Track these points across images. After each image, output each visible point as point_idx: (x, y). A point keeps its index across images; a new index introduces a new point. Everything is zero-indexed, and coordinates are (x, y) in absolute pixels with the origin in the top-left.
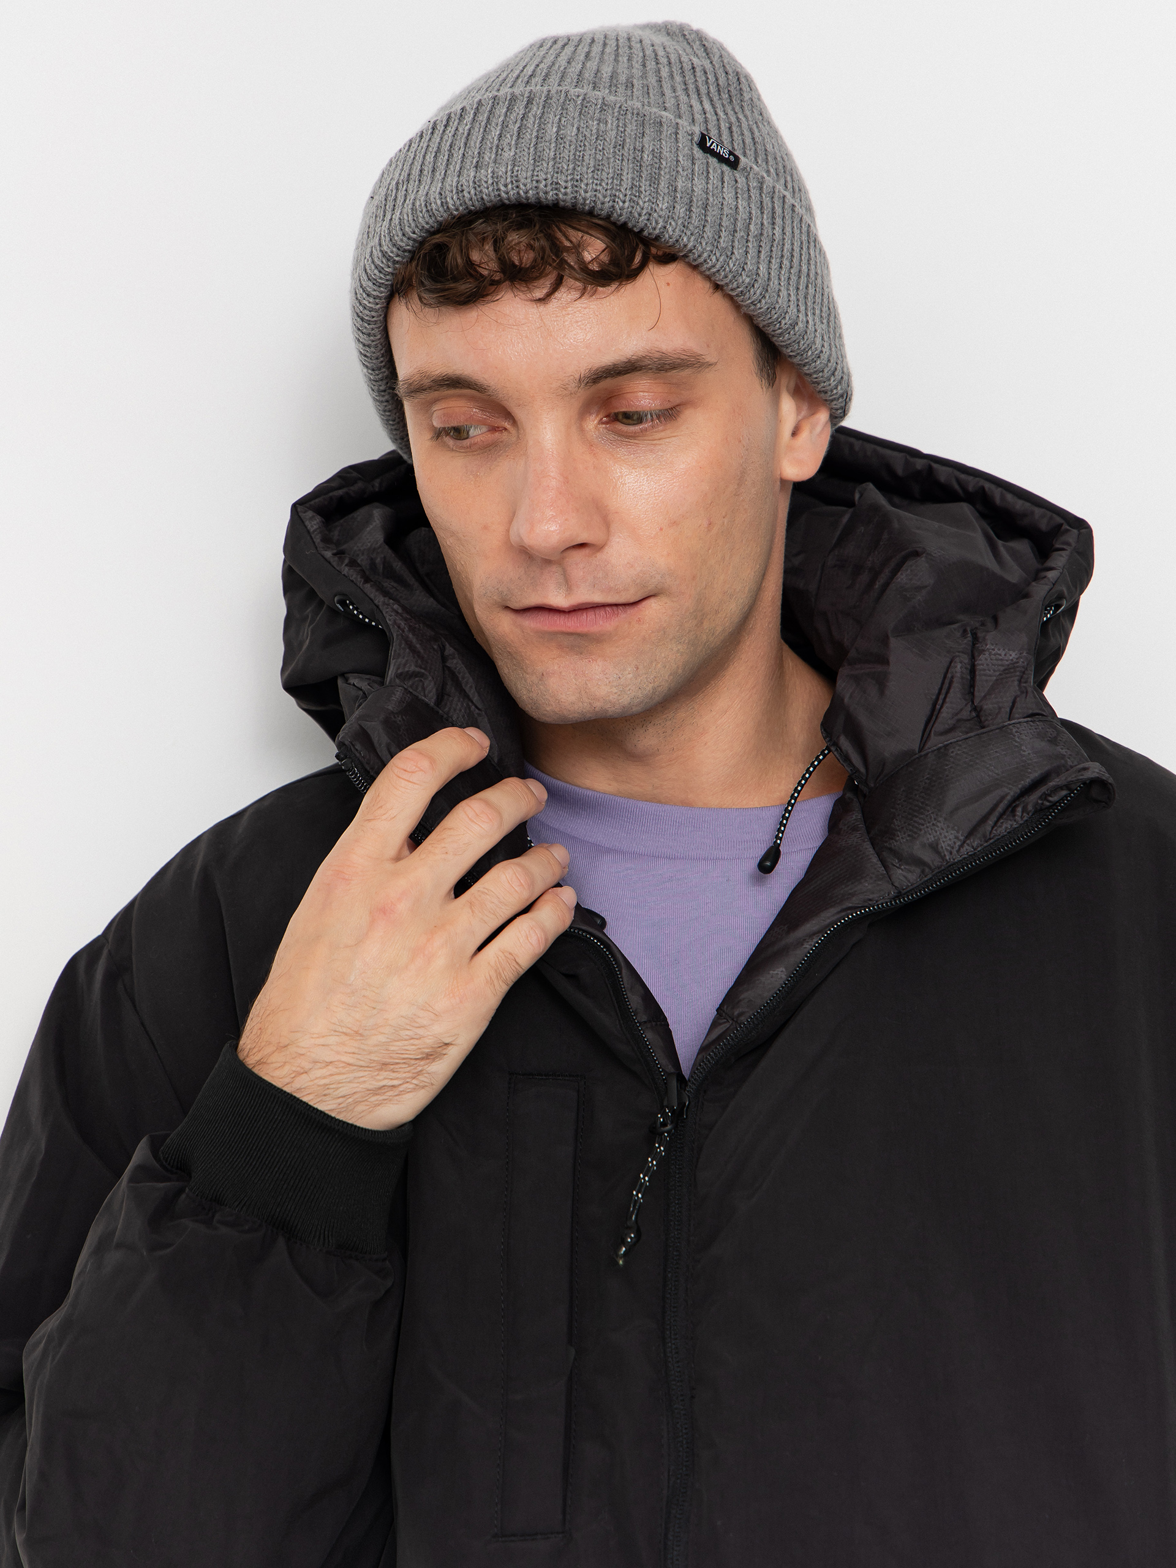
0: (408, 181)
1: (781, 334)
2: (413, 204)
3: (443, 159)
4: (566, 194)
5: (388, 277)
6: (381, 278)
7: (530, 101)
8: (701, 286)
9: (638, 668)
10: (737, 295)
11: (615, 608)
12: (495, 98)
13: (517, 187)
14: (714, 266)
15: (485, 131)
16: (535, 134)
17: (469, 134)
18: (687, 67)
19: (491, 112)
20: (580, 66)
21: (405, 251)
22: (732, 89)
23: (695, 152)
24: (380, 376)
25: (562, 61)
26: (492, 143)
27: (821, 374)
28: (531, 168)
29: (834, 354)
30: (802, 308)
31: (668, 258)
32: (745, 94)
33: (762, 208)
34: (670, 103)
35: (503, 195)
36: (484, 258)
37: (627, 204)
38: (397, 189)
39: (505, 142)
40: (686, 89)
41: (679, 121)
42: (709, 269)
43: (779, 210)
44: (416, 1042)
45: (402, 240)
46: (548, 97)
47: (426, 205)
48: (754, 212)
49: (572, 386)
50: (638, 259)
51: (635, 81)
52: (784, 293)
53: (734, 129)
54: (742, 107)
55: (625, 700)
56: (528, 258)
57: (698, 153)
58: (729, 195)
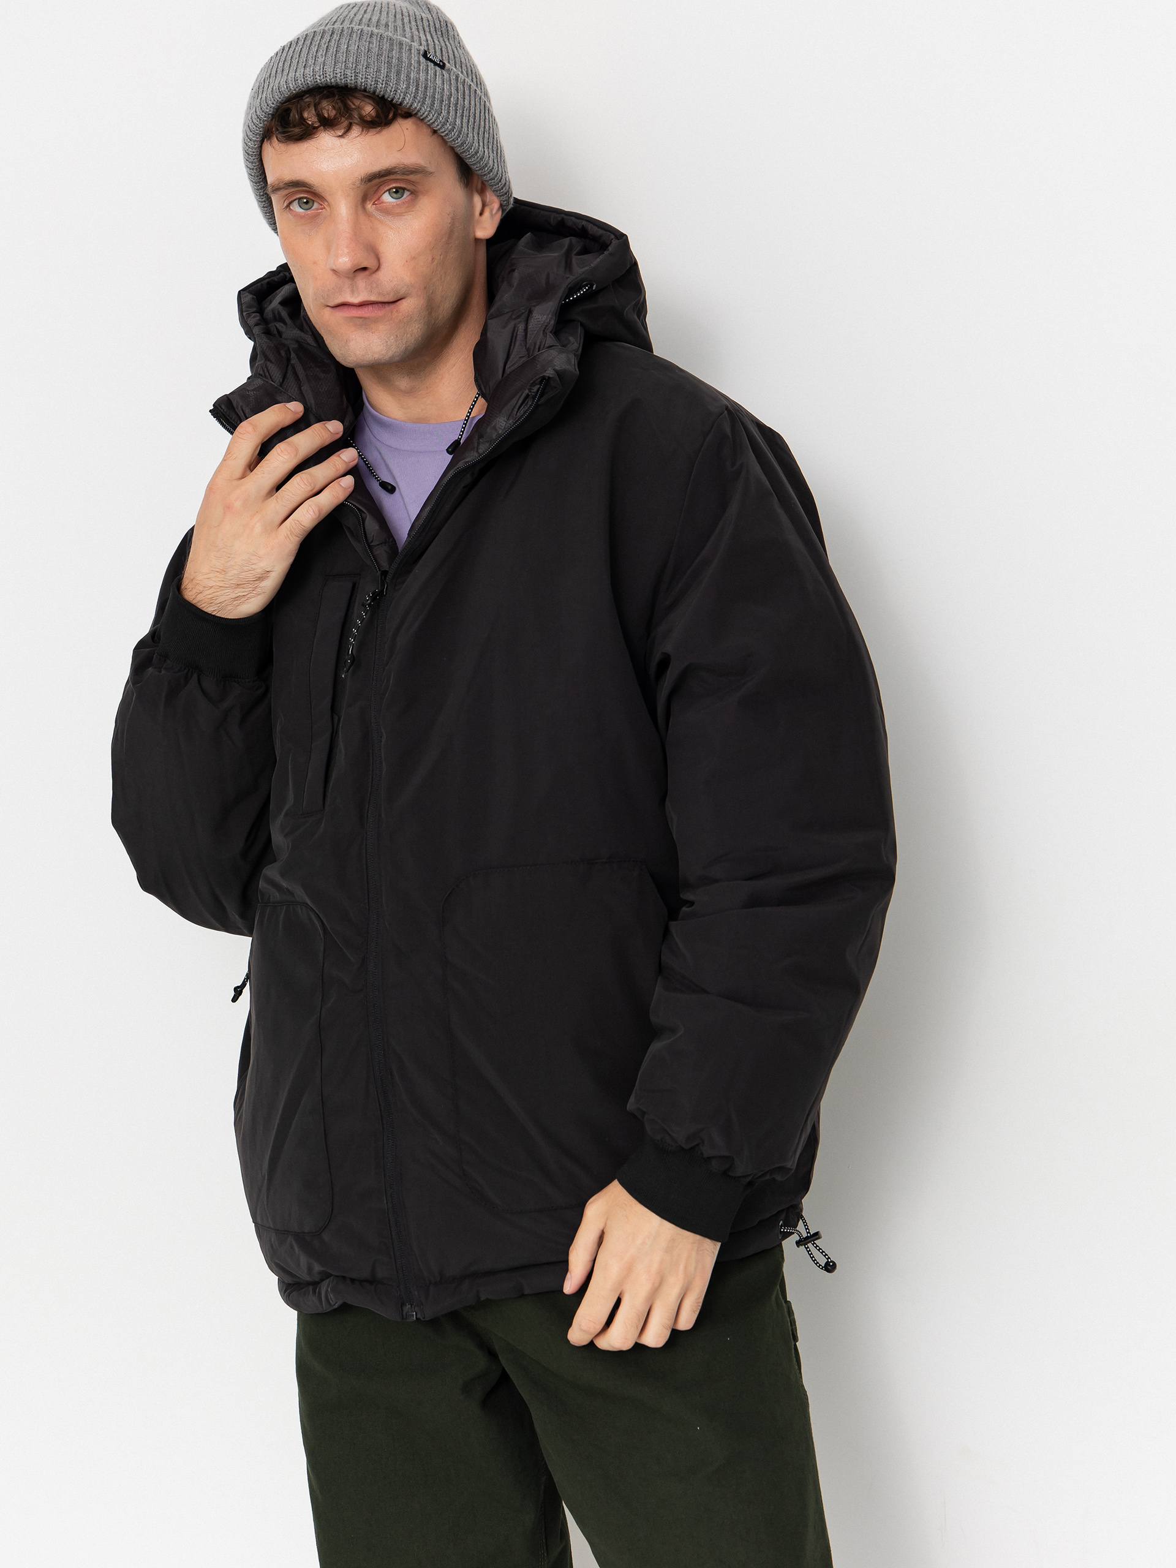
0: (270, 77)
1: (470, 158)
2: (273, 89)
3: (287, 64)
4: (351, 80)
5: (261, 129)
6: (257, 130)
7: (333, 33)
8: (426, 131)
9: (397, 336)
10: (445, 136)
11: (383, 304)
12: (315, 32)
13: (326, 77)
14: (431, 119)
15: (309, 49)
16: (335, 49)
17: (301, 51)
18: (419, 18)
19: (312, 39)
20: (361, 16)
21: (269, 114)
22: (443, 29)
23: (421, 59)
24: (260, 187)
25: (352, 14)
26: (312, 55)
27: (493, 181)
28: (333, 66)
29: (500, 170)
30: (481, 144)
31: (408, 115)
32: (450, 32)
33: (457, 90)
34: (408, 35)
35: (319, 81)
36: (310, 116)
37: (383, 86)
38: (264, 82)
39: (319, 54)
40: (418, 29)
41: (412, 43)
42: (429, 121)
43: (467, 92)
44: (253, 572)
45: (267, 108)
46: (342, 31)
47: (279, 89)
48: (453, 91)
49: (358, 183)
50: (391, 116)
51: (390, 24)
52: (470, 135)
53: (443, 49)
54: (448, 39)
55: (390, 354)
56: (333, 113)
57: (422, 60)
58: (439, 82)
